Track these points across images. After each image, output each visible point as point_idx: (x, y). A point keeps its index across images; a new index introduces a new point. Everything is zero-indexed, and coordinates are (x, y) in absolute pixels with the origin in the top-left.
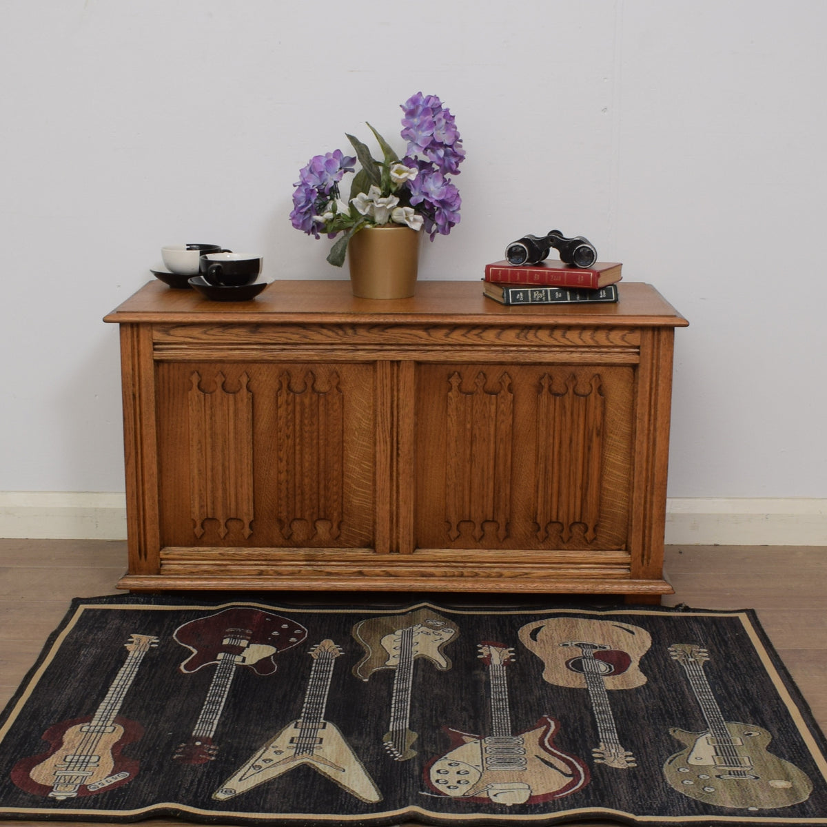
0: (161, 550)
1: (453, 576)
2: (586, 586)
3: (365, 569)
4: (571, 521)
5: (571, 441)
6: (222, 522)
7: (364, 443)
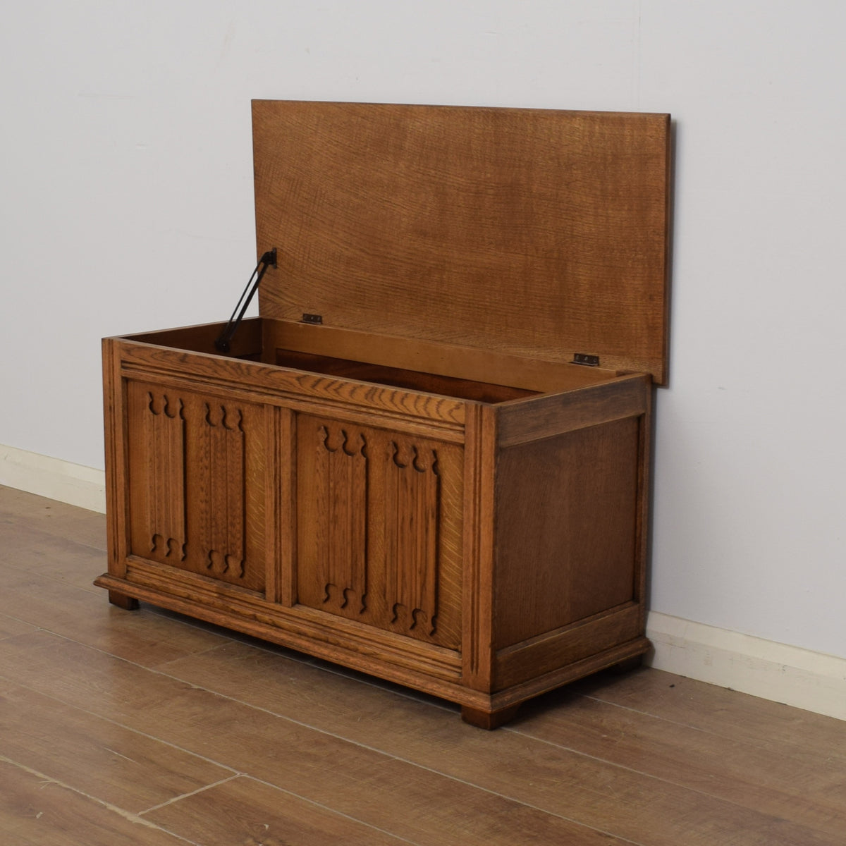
0: (127, 556)
1: (321, 640)
2: (417, 681)
3: (259, 615)
4: (413, 608)
5: (412, 519)
6: (165, 540)
7: (260, 486)
